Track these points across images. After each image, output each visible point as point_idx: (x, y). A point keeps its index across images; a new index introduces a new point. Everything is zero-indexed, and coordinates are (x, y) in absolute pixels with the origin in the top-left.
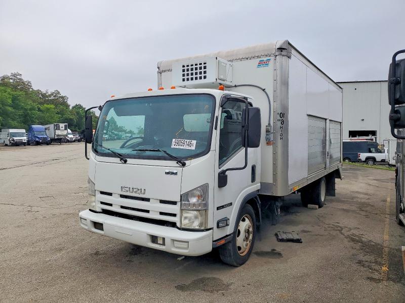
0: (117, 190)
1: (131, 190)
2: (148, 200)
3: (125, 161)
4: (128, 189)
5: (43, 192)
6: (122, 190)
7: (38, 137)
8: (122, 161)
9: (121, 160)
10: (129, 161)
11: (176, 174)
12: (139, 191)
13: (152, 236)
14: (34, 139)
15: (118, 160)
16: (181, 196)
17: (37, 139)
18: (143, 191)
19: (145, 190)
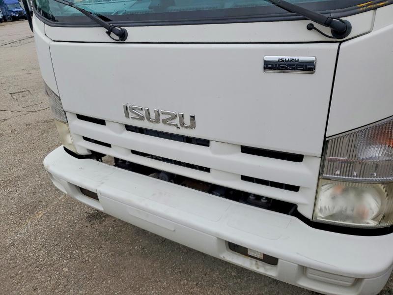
0: (114, 114)
1: (153, 116)
2: (205, 143)
3: (123, 37)
4: (143, 113)
5: (16, 84)
6: (127, 116)
7: (13, 11)
8: (112, 34)
9: (109, 33)
10: (133, 32)
11: (308, 67)
12: (177, 121)
13: (229, 243)
14: (9, 13)
15: (99, 33)
16: (326, 143)
17: (13, 14)
18: (187, 121)
19: (193, 117)
